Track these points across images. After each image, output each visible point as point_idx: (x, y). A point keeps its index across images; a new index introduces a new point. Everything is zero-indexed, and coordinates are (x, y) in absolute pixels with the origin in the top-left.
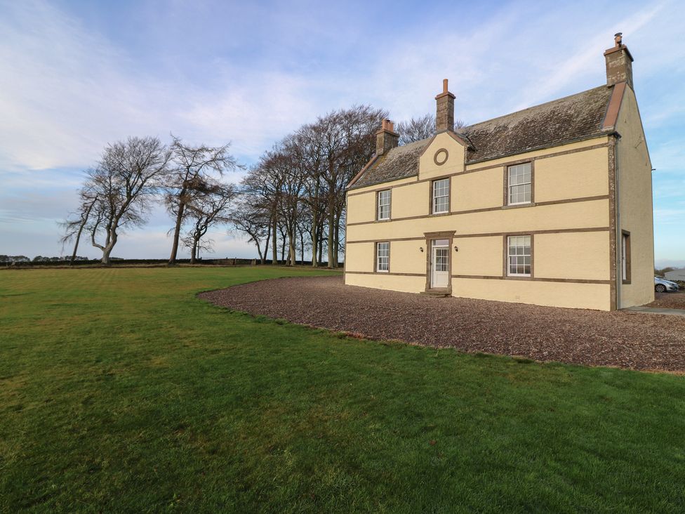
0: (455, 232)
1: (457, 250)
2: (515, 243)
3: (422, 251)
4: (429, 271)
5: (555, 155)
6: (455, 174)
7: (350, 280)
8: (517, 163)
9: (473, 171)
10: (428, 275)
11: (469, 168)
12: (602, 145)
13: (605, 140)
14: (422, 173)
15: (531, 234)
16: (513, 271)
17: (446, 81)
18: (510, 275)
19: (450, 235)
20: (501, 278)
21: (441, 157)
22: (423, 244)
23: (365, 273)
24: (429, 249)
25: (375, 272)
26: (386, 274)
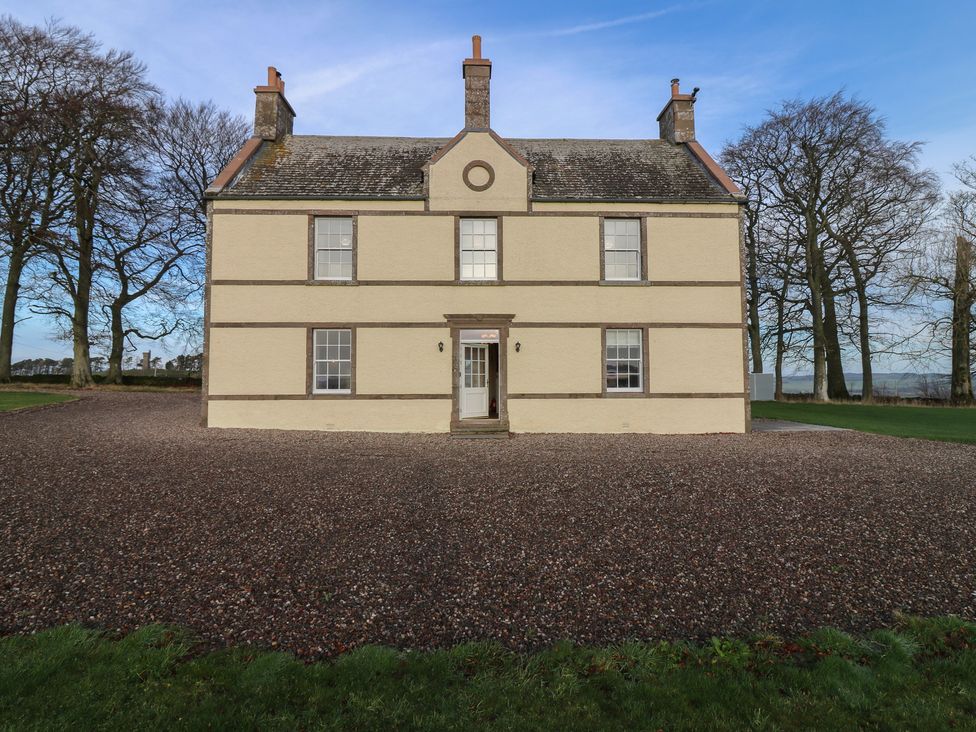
0: (513, 316)
1: (518, 350)
2: (617, 340)
3: (441, 350)
4: (456, 388)
5: (675, 215)
6: (510, 214)
9: (545, 214)
10: (454, 396)
11: (537, 207)
12: (732, 216)
13: (734, 209)
14: (436, 198)
15: (643, 329)
17: (477, 40)
19: (503, 322)
20: (598, 396)
21: (479, 176)
22: (444, 335)
23: (277, 397)
24: (456, 344)
25: (309, 395)
26: (344, 397)
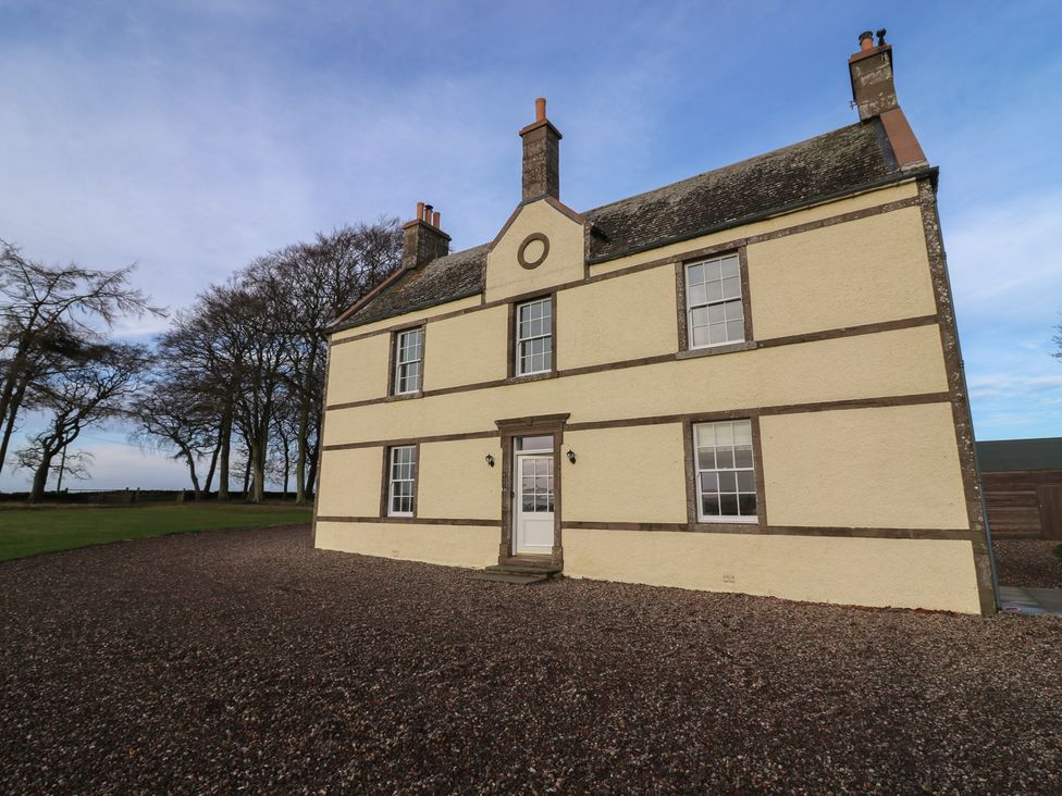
0: (567, 416)
1: (573, 460)
2: (710, 438)
3: (492, 464)
4: (507, 512)
5: (794, 230)
6: (565, 287)
7: (327, 538)
8: (706, 252)
9: (605, 277)
10: (506, 522)
11: (595, 271)
12: (906, 203)
13: (911, 190)
14: (492, 288)
15: (751, 416)
16: (711, 508)
18: (704, 519)
19: (555, 425)
20: (683, 526)
21: (534, 252)
22: (494, 446)
23: (360, 520)
24: (509, 459)
25: (384, 517)
26: (406, 520)
